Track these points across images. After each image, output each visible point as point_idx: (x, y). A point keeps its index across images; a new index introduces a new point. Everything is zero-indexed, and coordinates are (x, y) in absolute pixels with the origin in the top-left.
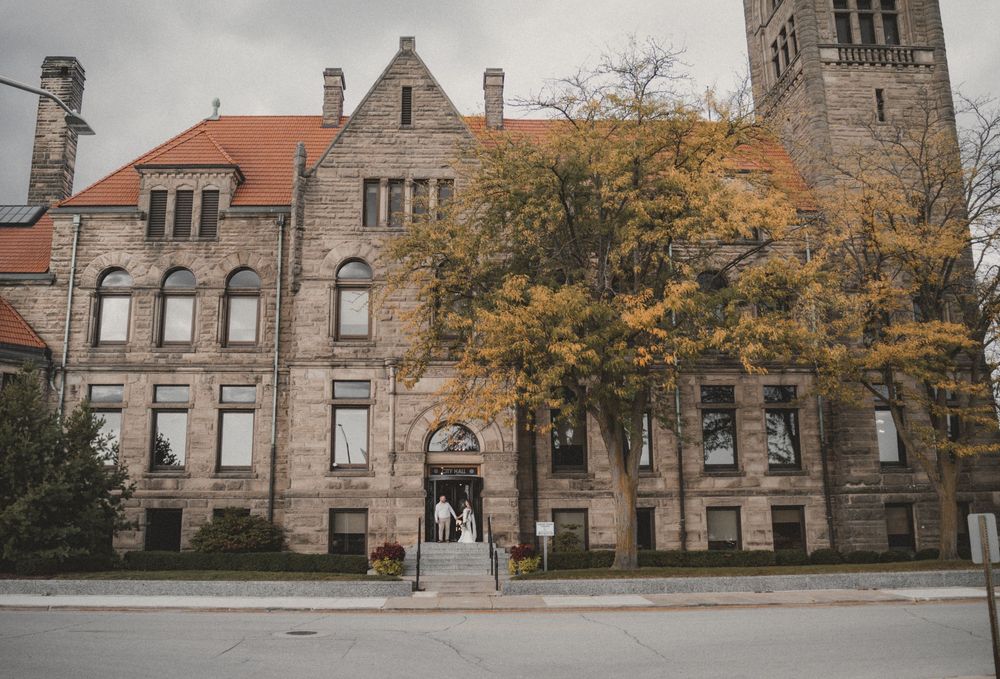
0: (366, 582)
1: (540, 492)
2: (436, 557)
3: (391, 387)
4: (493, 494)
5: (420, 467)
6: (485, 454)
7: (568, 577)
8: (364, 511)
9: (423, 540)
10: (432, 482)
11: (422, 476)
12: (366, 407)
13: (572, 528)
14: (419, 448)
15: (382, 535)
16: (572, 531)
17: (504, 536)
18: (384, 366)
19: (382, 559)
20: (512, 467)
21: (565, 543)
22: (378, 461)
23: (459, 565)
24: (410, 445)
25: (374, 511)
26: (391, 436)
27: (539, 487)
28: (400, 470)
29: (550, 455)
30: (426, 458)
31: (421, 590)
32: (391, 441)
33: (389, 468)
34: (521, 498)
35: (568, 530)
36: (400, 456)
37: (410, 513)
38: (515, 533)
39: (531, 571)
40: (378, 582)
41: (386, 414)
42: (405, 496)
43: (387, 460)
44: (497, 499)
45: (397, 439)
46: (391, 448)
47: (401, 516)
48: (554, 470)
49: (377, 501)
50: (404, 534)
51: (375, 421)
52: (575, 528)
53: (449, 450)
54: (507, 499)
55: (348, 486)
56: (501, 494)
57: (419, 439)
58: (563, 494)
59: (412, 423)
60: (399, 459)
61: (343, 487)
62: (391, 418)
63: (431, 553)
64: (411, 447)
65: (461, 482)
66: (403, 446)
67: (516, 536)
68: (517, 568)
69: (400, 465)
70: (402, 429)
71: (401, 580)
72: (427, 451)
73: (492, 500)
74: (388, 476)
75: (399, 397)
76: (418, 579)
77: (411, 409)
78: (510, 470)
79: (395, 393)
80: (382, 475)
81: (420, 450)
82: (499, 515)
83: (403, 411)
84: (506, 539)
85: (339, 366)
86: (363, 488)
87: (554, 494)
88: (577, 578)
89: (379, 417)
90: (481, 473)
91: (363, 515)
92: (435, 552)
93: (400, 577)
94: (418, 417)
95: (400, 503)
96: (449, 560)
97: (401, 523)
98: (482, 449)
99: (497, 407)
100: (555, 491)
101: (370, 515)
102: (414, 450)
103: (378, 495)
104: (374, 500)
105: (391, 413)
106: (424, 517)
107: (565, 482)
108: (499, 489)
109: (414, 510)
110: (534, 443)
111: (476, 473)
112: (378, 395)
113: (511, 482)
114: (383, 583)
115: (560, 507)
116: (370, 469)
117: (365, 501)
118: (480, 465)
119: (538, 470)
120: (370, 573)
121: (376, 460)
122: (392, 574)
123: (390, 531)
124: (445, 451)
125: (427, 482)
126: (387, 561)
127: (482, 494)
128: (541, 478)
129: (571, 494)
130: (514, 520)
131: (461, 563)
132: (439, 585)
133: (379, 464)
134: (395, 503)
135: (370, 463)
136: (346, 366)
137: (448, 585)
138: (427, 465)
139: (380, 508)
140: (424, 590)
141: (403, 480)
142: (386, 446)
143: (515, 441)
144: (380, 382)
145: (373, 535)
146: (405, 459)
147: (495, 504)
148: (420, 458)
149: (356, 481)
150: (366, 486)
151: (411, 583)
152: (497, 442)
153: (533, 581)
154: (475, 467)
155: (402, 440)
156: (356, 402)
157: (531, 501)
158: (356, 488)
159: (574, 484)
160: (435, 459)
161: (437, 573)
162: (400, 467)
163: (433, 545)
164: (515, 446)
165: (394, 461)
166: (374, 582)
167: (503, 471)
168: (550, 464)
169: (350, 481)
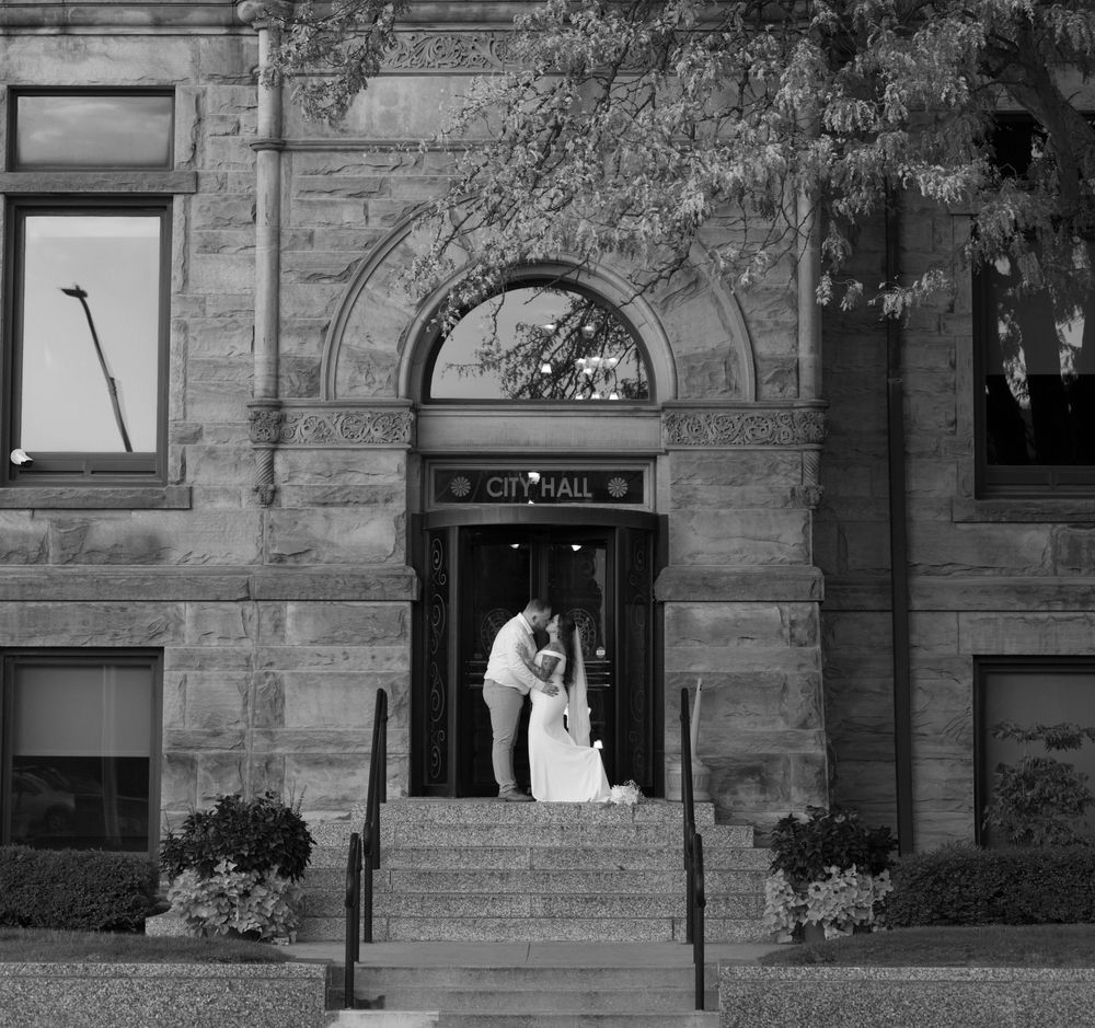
0: (125, 967)
1: (919, 580)
2: (449, 863)
3: (263, 119)
4: (710, 587)
5: (388, 468)
6: (673, 413)
7: (1019, 958)
8: (146, 658)
9: (395, 789)
10: (442, 534)
11: (399, 506)
12: (153, 204)
13: (1053, 743)
14: (388, 387)
15: (221, 765)
16: (1061, 756)
17: (757, 772)
18: (235, 26)
19: (207, 869)
20: (792, 471)
21: (1031, 809)
22: (208, 442)
23: (548, 898)
24: (344, 374)
25: (185, 660)
26: (261, 331)
27: (918, 557)
28: (303, 479)
29: (967, 416)
30: (416, 427)
31: (364, 1005)
32: (261, 355)
33: (250, 476)
34: (834, 607)
35: (1038, 749)
36: (302, 418)
37: (343, 667)
38: (806, 760)
39: (862, 928)
40: (179, 968)
41: (241, 236)
42: (321, 592)
43: (243, 439)
44: (726, 611)
45: (288, 345)
46: (260, 383)
47: (305, 681)
48: (983, 489)
49: (198, 618)
50: (316, 762)
51: (194, 267)
52: (1069, 742)
53: (535, 396)
54: (773, 611)
55: (76, 549)
56: (745, 587)
57: (385, 346)
58: (1023, 591)
59: (356, 276)
60: (300, 432)
61: (53, 551)
62: (262, 252)
63: (428, 840)
64: (348, 382)
65: (574, 533)
66: (313, 376)
67: (810, 771)
68: (799, 911)
69: (304, 459)
70: (311, 301)
71: (282, 958)
72: (421, 398)
73: (704, 614)
74: (249, 505)
75: (299, 161)
76: (353, 954)
77: (349, 214)
78: (784, 482)
79: (279, 145)
80: (222, 504)
81: (386, 395)
82: (736, 681)
83: (316, 222)
84: (765, 785)
85: (35, 24)
86: (142, 559)
87: (985, 591)
88: (1058, 964)
89: (211, 247)
90: (659, 494)
91: (137, 679)
92: (444, 840)
93: (282, 945)
94: (381, 249)
95: (298, 625)
96: (504, 876)
97: (304, 713)
98: (664, 392)
99: (693, 201)
100: (988, 578)
101: (170, 677)
102: (363, 393)
103: (207, 589)
104: (188, 610)
105: (262, 231)
106: (404, 688)
107: (1036, 540)
108: (737, 567)
109: (360, 658)
110: (895, 364)
111: (635, 495)
112: (209, 152)
113: (789, 536)
114: (201, 968)
115: (1011, 649)
116: (173, 476)
117: (150, 615)
118: (653, 458)
119: (914, 484)
120: (154, 926)
121: (196, 436)
122: (252, 935)
123: (257, 746)
124: (515, 399)
125: (422, 534)
126: (228, 876)
127: (663, 589)
128: (925, 519)
129: (1061, 593)
130: (799, 702)
131: (559, 888)
132: (449, 982)
133: (211, 454)
134: (278, 626)
135: (174, 448)
136: (65, 27)
137: (489, 984)
138: (422, 458)
139: (213, 644)
140: (379, 1004)
141: (316, 525)
142: (241, 376)
143: (805, 354)
144: (215, 94)
145: (186, 764)
146: (321, 434)
147: (718, 634)
148: (391, 433)
149: (108, 528)
150: (153, 550)
151: (319, 971)
152: (729, 359)
153: (857, 971)
154: (632, 470)
155: (313, 349)
156: (111, 185)
157: (882, 623)
158: (113, 556)
159: (1075, 547)
160: (456, 432)
161: (450, 933)
162: (299, 466)
163: (442, 810)
164: (807, 376)
165: (276, 444)
166: (156, 968)
167: (755, 490)
168: (970, 456)
169: (84, 530)
